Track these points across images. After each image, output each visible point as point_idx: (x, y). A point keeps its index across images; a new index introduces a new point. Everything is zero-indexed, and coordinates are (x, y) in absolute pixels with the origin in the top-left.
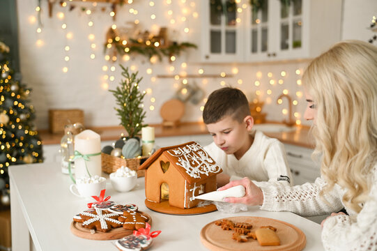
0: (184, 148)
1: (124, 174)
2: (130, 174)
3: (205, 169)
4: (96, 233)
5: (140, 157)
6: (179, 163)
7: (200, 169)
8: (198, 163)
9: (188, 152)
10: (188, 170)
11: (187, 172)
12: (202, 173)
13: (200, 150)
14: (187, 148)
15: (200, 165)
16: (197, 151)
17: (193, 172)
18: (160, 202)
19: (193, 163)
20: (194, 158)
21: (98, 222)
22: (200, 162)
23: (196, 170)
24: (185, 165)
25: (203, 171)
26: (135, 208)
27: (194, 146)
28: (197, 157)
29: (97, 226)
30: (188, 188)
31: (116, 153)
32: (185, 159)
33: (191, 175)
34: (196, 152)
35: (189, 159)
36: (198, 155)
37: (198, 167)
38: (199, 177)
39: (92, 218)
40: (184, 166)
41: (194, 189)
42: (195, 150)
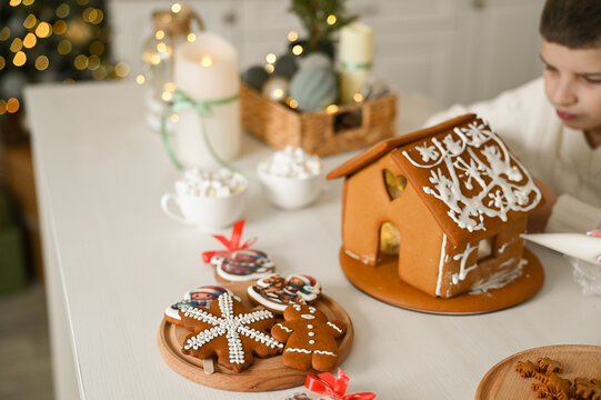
0: (448, 139)
1: (291, 170)
2: (307, 170)
3: (498, 202)
4: (217, 371)
5: (333, 109)
6: (432, 186)
7: (485, 201)
8: (482, 183)
9: (456, 150)
10: (454, 208)
11: (451, 214)
12: (491, 213)
13: (491, 143)
14: (456, 138)
15: (486, 189)
16: (482, 147)
17: (465, 214)
18: (378, 264)
19: (469, 186)
20: (471, 171)
21: (222, 340)
22: (488, 180)
23: (474, 206)
24: (448, 191)
25: (493, 207)
26: (315, 291)
27: (474, 130)
28: (482, 166)
29: (219, 352)
30: (450, 252)
31: (276, 91)
32: (448, 176)
33: (461, 225)
34: (477, 151)
35: (457, 172)
36: (484, 159)
37: (482, 195)
38: (481, 226)
39: (209, 326)
40: (443, 197)
41: (466, 255)
42: (476, 143)
